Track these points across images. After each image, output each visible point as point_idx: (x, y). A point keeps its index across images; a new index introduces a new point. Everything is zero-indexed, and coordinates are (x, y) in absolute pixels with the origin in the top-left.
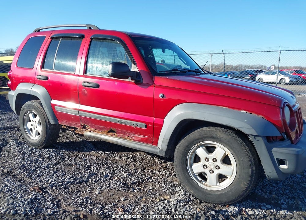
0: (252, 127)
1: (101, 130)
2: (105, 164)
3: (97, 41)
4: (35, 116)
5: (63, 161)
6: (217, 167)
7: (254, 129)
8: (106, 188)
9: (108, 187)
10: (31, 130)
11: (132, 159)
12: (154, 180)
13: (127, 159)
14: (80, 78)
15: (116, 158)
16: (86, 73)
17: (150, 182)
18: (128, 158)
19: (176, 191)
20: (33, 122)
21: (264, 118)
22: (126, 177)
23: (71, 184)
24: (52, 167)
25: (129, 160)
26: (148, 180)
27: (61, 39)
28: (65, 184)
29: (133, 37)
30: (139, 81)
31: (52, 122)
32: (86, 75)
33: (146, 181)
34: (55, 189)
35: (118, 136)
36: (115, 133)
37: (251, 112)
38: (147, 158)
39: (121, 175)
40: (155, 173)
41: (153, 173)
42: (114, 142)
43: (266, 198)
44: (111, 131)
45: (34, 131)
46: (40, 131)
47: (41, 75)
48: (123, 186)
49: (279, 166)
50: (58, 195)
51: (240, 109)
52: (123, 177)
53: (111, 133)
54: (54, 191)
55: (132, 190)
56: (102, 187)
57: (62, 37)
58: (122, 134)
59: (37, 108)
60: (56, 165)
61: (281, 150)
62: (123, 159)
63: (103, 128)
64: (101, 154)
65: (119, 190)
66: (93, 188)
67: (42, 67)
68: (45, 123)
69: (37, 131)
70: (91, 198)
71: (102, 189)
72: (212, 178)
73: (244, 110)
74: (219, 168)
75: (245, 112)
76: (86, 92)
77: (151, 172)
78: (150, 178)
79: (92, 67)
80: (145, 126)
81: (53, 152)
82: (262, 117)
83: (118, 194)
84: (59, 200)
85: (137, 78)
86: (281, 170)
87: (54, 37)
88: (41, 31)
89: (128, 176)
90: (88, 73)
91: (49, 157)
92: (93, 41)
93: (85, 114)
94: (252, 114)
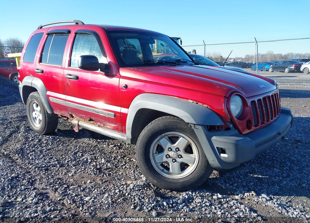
0: (192, 116)
1: (84, 119)
2: (92, 151)
3: (80, 36)
4: (37, 106)
5: (57, 146)
6: (180, 156)
7: (193, 118)
8: (80, 172)
9: (82, 171)
10: (36, 118)
11: (117, 147)
12: (127, 167)
13: (113, 147)
14: (65, 71)
15: (104, 146)
16: (70, 66)
17: (123, 168)
18: (115, 146)
19: (141, 177)
20: (36, 111)
21: (208, 107)
22: (104, 163)
23: (53, 167)
24: (45, 152)
25: (115, 148)
26: (121, 167)
27: (54, 34)
28: (47, 166)
29: (109, 30)
30: (108, 72)
31: (49, 112)
32: (70, 67)
33: (120, 167)
34: (37, 170)
35: (96, 124)
36: (94, 122)
37: (197, 101)
38: (133, 147)
39: (100, 161)
40: (132, 160)
41: (130, 161)
42: (93, 130)
43: (224, 189)
44: (91, 120)
45: (37, 119)
46: (41, 119)
47: (38, 68)
48: (96, 170)
49: (220, 154)
50: (37, 175)
51: (188, 99)
52: (101, 163)
53: (92, 122)
54: (35, 172)
55: (102, 174)
56: (77, 170)
57: (55, 33)
58: (99, 123)
59: (37, 98)
60: (49, 150)
61: (220, 139)
62: (110, 147)
63: (85, 117)
64: (93, 142)
65: (90, 174)
66: (70, 171)
67: (40, 61)
68: (44, 112)
69: (39, 119)
70: (63, 179)
71: (77, 172)
72: (174, 167)
73: (191, 100)
74: (182, 157)
75: (192, 101)
76: (69, 83)
77: (129, 159)
78: (124, 165)
79: (75, 60)
80: (114, 115)
81: (52, 139)
82: (206, 106)
83: (88, 177)
84: (36, 179)
85: (106, 69)
86: (222, 159)
87: (49, 33)
88: (43, 28)
89: (105, 162)
90: (71, 66)
91: (47, 143)
92: (77, 35)
93: (70, 104)
94: (198, 103)
